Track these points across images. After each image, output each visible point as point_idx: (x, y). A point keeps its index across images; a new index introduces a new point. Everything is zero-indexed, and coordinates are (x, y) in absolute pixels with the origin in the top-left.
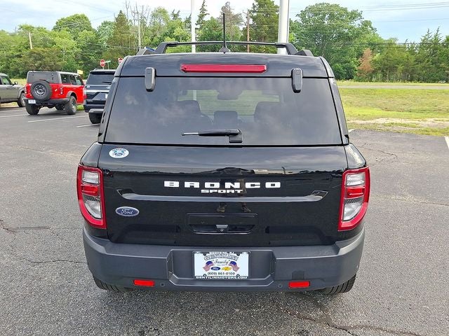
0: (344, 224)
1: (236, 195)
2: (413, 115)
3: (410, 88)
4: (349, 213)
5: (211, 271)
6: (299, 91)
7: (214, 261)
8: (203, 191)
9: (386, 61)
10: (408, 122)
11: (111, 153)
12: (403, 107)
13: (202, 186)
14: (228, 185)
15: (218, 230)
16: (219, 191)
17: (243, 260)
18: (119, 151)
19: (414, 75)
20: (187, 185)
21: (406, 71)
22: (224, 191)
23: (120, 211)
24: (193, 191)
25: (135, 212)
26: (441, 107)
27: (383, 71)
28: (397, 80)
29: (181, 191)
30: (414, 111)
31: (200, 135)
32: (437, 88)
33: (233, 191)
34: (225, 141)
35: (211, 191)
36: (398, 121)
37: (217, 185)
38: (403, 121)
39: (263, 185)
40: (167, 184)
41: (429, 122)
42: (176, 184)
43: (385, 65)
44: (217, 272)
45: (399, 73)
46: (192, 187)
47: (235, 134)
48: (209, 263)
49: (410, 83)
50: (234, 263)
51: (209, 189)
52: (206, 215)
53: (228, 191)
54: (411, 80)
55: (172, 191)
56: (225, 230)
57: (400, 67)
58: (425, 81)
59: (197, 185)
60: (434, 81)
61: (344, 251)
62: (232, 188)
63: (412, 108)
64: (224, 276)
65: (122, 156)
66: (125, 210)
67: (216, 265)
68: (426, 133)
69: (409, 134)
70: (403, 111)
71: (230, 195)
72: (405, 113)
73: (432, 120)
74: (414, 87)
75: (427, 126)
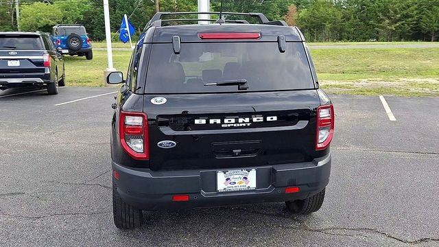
0: (319, 146)
1: (247, 127)
2: (347, 76)
3: (341, 47)
4: (322, 138)
5: (229, 185)
6: (284, 52)
7: (231, 177)
8: (223, 126)
9: (312, 19)
10: (343, 83)
11: (153, 101)
12: (335, 68)
13: (222, 122)
14: (241, 120)
15: (234, 154)
16: (235, 125)
17: (252, 175)
18: (159, 99)
19: (343, 34)
20: (212, 121)
21: (334, 29)
22: (238, 125)
23: (161, 145)
24: (216, 126)
25: (173, 144)
26: (373, 66)
27: (310, 30)
28: (327, 39)
29: (207, 126)
30: (347, 72)
31: (217, 85)
32: (369, 47)
33: (244, 125)
34: (235, 88)
35: (229, 125)
36: (333, 83)
37: (233, 121)
38: (337, 83)
39: (265, 119)
40: (197, 122)
41: (363, 82)
42: (204, 122)
43: (312, 23)
44: (234, 186)
45: (327, 31)
46: (215, 123)
47: (243, 83)
48: (227, 179)
49: (340, 43)
50: (245, 178)
51: (228, 124)
52: (226, 143)
53: (241, 125)
54: (340, 39)
55: (200, 127)
56: (240, 154)
57: (328, 25)
58: (355, 39)
59: (218, 121)
60: (365, 40)
61: (321, 164)
62: (244, 122)
63: (345, 69)
64: (238, 189)
65: (162, 103)
66: (165, 144)
67: (233, 181)
68: (361, 93)
69: (345, 95)
70: (336, 72)
71: (243, 127)
72: (338, 74)
73: (366, 80)
74: (346, 47)
75: (361, 87)
